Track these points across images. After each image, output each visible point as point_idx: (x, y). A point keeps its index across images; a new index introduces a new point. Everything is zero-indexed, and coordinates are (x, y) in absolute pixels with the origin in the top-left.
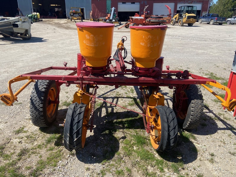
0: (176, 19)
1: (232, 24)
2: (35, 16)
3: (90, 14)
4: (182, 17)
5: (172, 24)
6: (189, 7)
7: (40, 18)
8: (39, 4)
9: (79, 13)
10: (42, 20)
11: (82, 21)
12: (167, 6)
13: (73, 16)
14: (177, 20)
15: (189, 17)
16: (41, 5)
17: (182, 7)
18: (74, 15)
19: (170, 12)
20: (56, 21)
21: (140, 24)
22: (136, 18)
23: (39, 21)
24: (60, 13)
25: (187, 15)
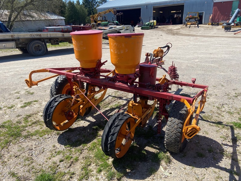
2: (151, 23)
3: (209, 18)
7: (156, 25)
8: (160, 12)
9: (196, 18)
10: (157, 27)
11: (198, 26)
13: (188, 21)
16: (162, 12)
18: (190, 20)
20: (171, 27)
23: (155, 27)
24: (178, 19)
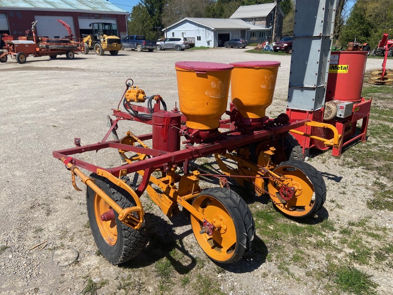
0: (88, 44)
1: (163, 50)
4: (99, 40)
5: (98, 53)
6: (105, 24)
12: (60, 22)
14: (90, 45)
15: (110, 41)
17: (93, 24)
19: (70, 31)
21: (31, 54)
22: (20, 43)
25: (106, 38)
